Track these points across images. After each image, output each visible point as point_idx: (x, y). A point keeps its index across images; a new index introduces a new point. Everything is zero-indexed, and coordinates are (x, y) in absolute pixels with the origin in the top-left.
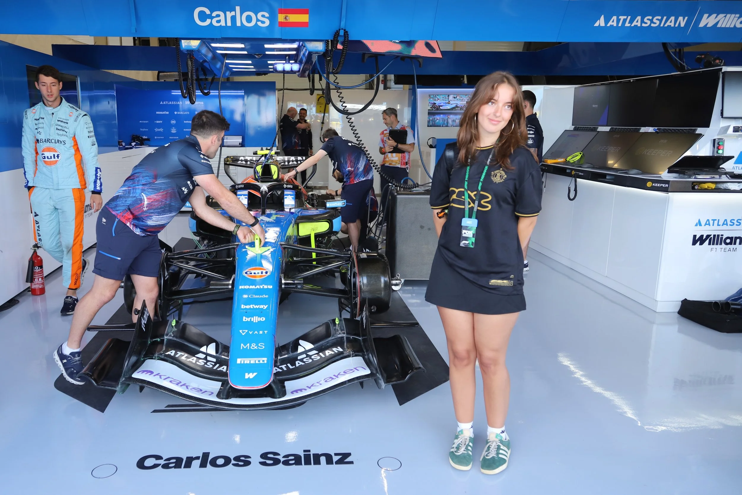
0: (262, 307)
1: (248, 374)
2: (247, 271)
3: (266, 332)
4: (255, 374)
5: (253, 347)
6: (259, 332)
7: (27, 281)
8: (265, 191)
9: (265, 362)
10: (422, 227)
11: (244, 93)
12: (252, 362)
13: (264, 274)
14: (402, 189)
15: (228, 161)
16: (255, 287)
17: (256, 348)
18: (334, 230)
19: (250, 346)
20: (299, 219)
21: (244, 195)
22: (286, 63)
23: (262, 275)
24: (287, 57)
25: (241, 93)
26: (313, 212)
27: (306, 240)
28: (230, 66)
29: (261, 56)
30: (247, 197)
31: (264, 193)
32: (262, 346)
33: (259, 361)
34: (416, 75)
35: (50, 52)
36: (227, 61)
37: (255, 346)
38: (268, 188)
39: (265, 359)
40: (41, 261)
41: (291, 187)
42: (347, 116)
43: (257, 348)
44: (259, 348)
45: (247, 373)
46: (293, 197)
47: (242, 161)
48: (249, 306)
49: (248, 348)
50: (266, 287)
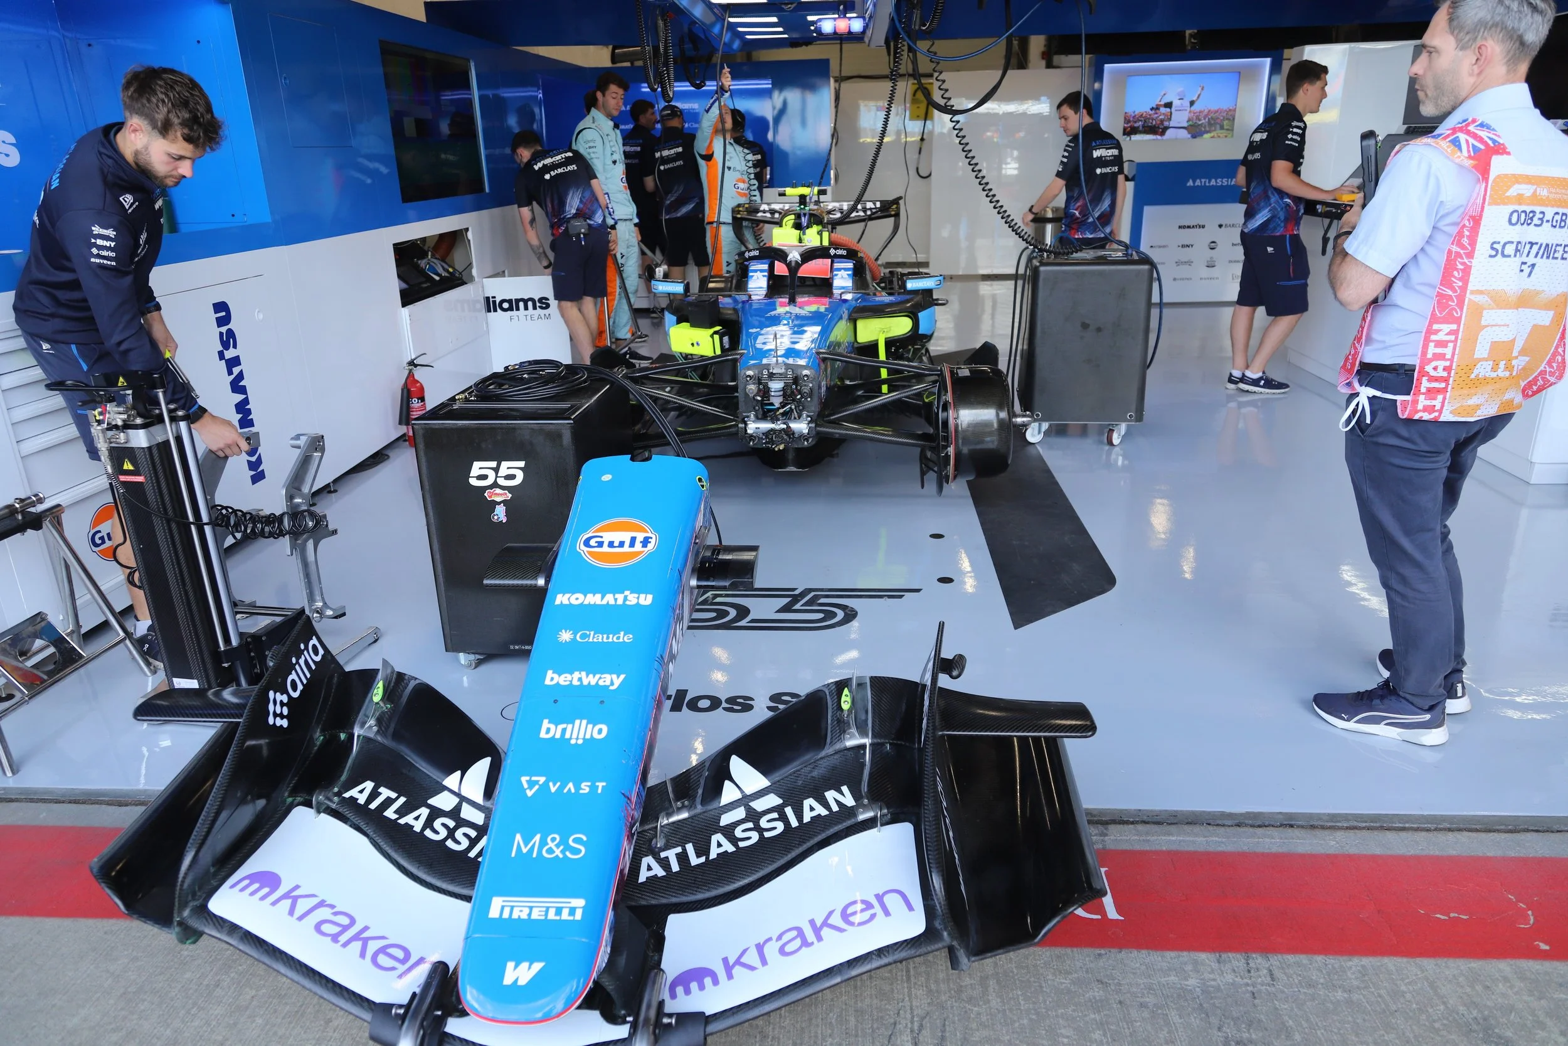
0: (608, 683)
1: (516, 967)
2: (591, 535)
3: (601, 785)
4: (537, 966)
5: (550, 851)
6: (578, 787)
7: (400, 423)
8: (796, 262)
9: (578, 915)
10: (1085, 326)
11: (772, 84)
12: (535, 915)
13: (638, 546)
14: (1053, 256)
15: (739, 212)
16: (602, 598)
17: (558, 852)
18: (920, 332)
19: (543, 843)
20: (856, 312)
21: (762, 271)
22: (839, 17)
23: (632, 550)
24: (842, 7)
25: (766, 84)
26: (884, 298)
27: (870, 349)
28: (740, 29)
29: (793, 6)
30: (766, 274)
31: (793, 264)
32: (579, 846)
33: (559, 911)
34: (1086, 35)
35: (420, 15)
36: (732, 20)
37: (558, 846)
38: (801, 255)
39: (579, 903)
40: (422, 389)
41: (844, 253)
42: (951, 116)
43: (561, 856)
44: (568, 853)
45: (511, 960)
46: (850, 272)
47: (764, 212)
48: (569, 677)
49: (534, 855)
50: (632, 599)
